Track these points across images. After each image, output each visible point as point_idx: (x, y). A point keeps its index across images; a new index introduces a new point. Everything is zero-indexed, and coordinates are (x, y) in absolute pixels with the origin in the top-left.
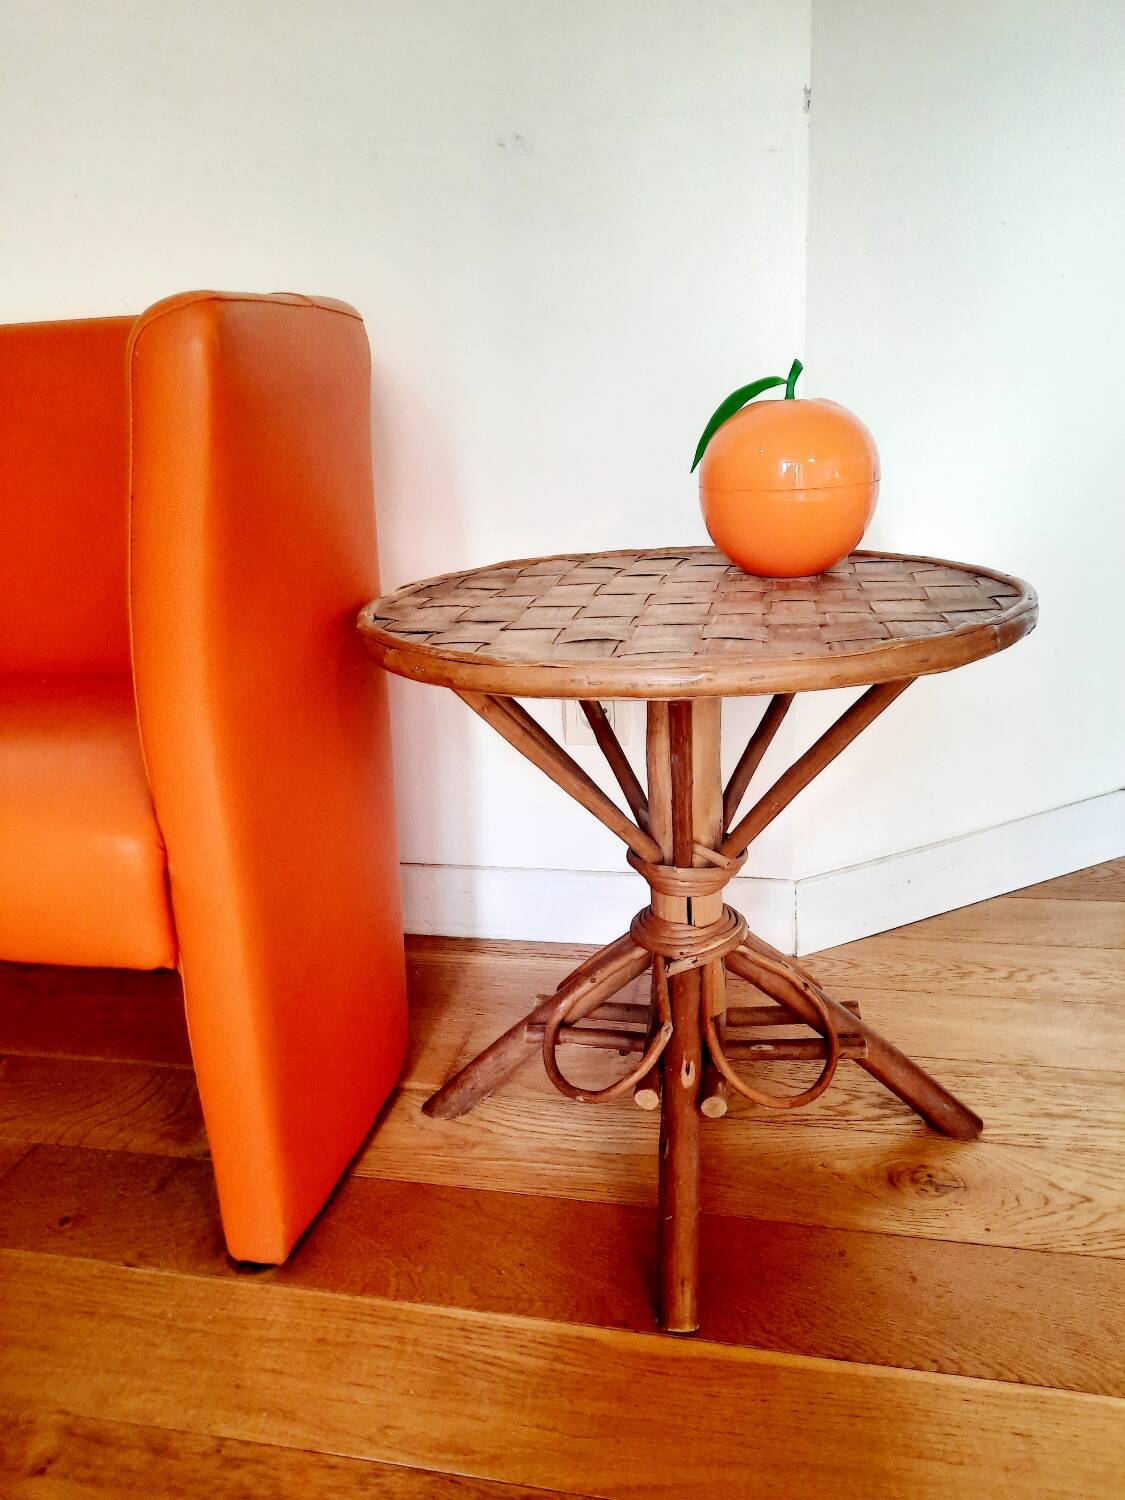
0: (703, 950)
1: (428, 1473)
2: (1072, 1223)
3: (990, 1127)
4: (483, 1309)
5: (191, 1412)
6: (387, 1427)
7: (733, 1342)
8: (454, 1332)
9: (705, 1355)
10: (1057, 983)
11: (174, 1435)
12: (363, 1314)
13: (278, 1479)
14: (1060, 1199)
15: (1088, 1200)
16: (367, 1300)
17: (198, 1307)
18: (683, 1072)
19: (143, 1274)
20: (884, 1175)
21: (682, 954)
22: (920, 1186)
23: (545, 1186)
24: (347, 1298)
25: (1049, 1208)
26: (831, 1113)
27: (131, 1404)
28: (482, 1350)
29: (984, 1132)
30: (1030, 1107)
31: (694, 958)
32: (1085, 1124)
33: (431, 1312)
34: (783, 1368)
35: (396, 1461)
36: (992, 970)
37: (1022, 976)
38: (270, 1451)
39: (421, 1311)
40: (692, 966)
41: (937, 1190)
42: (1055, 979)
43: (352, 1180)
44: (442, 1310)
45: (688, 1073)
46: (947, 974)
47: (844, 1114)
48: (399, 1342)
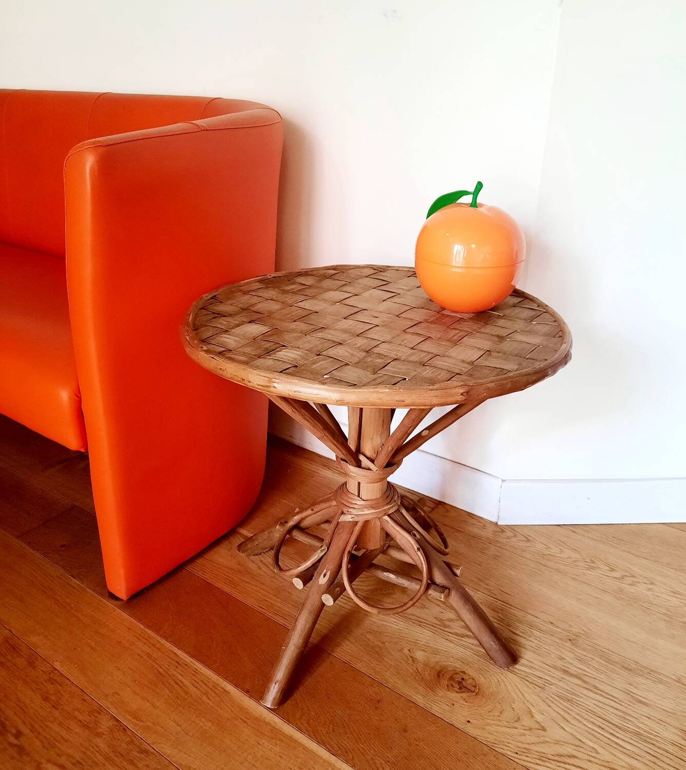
0: (360, 513)
1: (117, 721)
2: (522, 739)
3: (523, 665)
4: (192, 656)
5: (51, 652)
6: (117, 693)
7: (289, 722)
8: (173, 662)
9: (272, 723)
10: (650, 593)
11: (40, 659)
12: (143, 637)
13: (63, 696)
14: (526, 721)
15: (544, 729)
16: (149, 632)
17: (84, 606)
18: (322, 575)
19: (75, 583)
20: (438, 668)
21: (348, 511)
22: (452, 682)
23: (264, 607)
24: (142, 627)
25: (516, 725)
26: (437, 622)
27: (34, 639)
28: (179, 676)
29: (517, 666)
30: (559, 664)
31: (353, 516)
32: (585, 686)
33: (171, 649)
34: (301, 745)
35: (109, 709)
36: (613, 570)
37: (629, 580)
38: (67, 682)
39: (167, 646)
40: (351, 520)
41: (460, 688)
42: (650, 590)
43: (184, 571)
44: (175, 650)
45: (324, 577)
46: (581, 564)
47: (445, 626)
48: (148, 657)
